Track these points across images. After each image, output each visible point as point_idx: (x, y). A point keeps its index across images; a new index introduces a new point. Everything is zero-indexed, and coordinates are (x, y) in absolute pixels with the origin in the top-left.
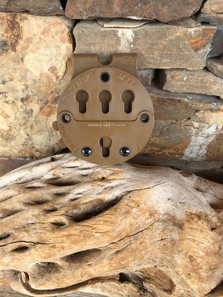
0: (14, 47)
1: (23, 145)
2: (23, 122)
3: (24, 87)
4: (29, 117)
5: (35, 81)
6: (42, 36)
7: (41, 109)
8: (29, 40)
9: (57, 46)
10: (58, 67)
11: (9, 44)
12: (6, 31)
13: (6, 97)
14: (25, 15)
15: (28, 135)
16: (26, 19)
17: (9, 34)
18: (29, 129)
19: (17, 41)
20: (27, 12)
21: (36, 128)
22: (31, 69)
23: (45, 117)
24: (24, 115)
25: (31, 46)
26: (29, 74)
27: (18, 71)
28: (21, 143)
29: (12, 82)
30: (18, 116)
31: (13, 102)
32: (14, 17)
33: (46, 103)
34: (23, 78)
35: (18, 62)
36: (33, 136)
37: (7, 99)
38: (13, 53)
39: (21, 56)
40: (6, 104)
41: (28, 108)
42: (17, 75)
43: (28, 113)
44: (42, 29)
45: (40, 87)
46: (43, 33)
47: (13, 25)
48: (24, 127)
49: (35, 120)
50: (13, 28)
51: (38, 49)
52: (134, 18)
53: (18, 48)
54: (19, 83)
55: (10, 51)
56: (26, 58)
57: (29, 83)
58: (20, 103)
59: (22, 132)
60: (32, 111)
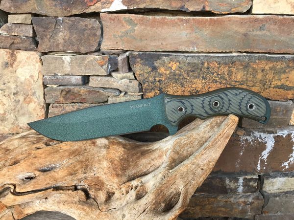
0: (12, 65)
1: (12, 124)
2: (14, 108)
3: (15, 86)
4: (17, 105)
5: (22, 83)
6: (27, 60)
7: (25, 99)
8: (20, 62)
9: (34, 65)
10: (34, 75)
11: (9, 64)
12: (9, 58)
13: (5, 92)
14: (18, 51)
15: (16, 117)
16: (19, 52)
17: (10, 59)
18: (16, 113)
19: (14, 62)
20: (20, 49)
21: (21, 112)
22: (20, 76)
23: (27, 105)
24: (15, 104)
25: (21, 65)
26: (18, 79)
27: (13, 78)
28: (11, 123)
29: (9, 84)
30: (11, 104)
31: (9, 95)
32: (13, 51)
33: (27, 96)
34: (16, 81)
35: (13, 73)
36: (19, 118)
37: (5, 94)
38: (11, 68)
39: (15, 70)
40: (4, 97)
41: (17, 99)
42: (12, 80)
43: (16, 102)
44: (27, 57)
45: (24, 86)
46: (27, 59)
47: (12, 55)
48: (13, 111)
49: (21, 107)
50: (12, 57)
51: (24, 66)
52: (69, 51)
53: (14, 66)
54: (13, 85)
55: (10, 67)
56: (17, 71)
57: (18, 84)
58: (12, 96)
59: (12, 115)
60: (19, 101)
